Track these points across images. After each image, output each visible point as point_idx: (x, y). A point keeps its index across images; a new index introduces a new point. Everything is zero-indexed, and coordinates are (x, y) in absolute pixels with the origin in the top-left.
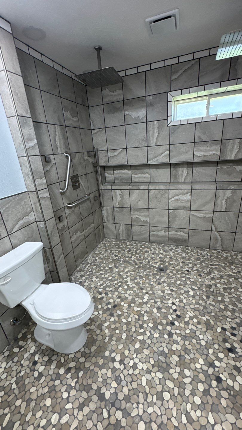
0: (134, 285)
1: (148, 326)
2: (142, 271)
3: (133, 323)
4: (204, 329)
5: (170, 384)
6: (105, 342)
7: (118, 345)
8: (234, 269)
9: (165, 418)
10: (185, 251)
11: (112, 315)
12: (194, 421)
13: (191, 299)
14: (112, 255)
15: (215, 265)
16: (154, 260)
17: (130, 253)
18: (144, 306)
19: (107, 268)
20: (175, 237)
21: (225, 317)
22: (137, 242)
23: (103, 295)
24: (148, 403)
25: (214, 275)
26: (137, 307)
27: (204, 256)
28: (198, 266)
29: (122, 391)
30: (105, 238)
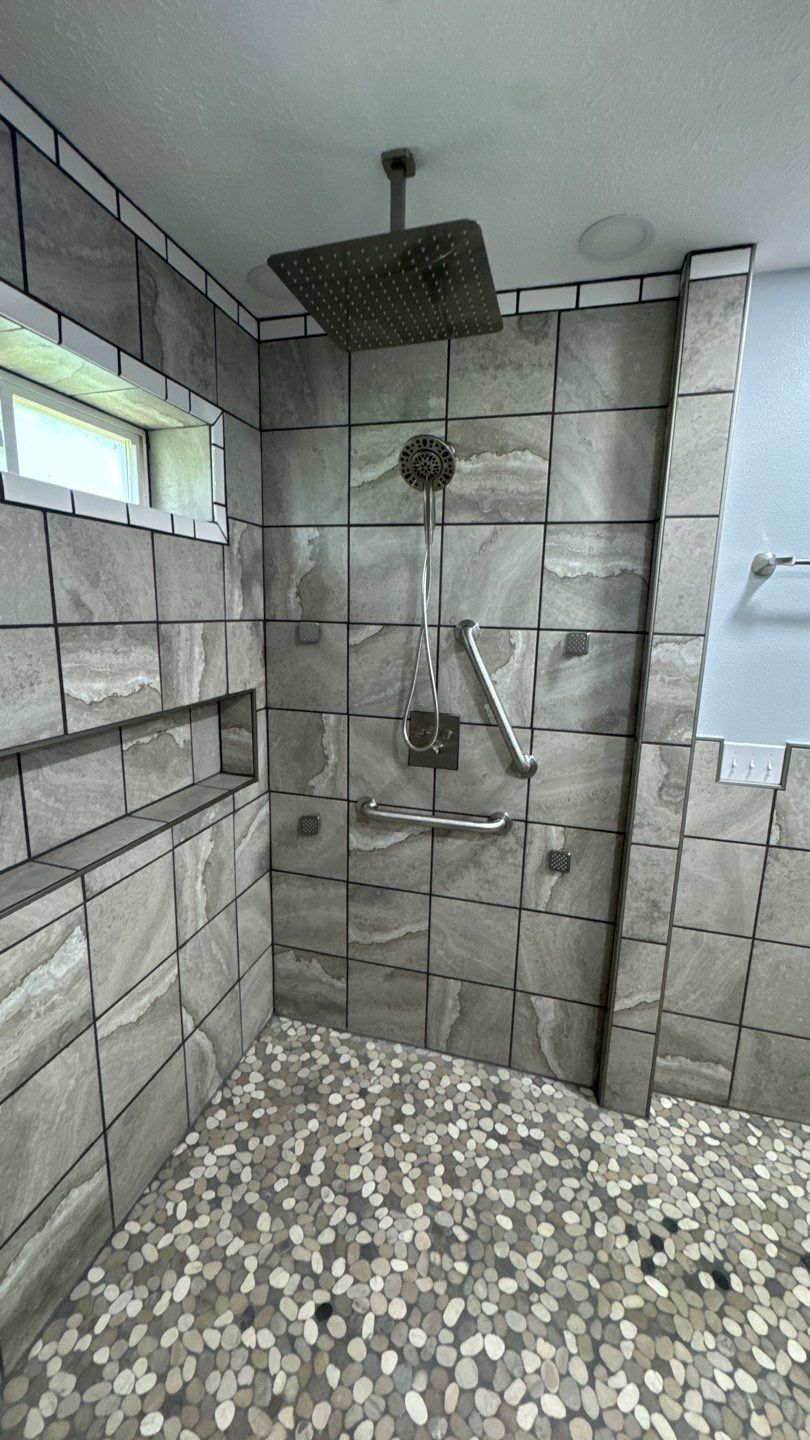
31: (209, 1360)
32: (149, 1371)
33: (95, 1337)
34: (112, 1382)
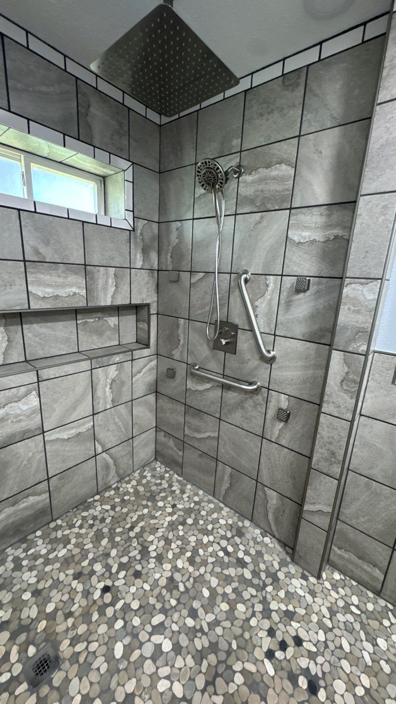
8: (165, 507)
10: (56, 541)
15: (137, 522)
25: (154, 547)
27: (103, 520)
28: (114, 552)
31: (56, 584)
32: (36, 576)
33: (27, 555)
34: (23, 573)
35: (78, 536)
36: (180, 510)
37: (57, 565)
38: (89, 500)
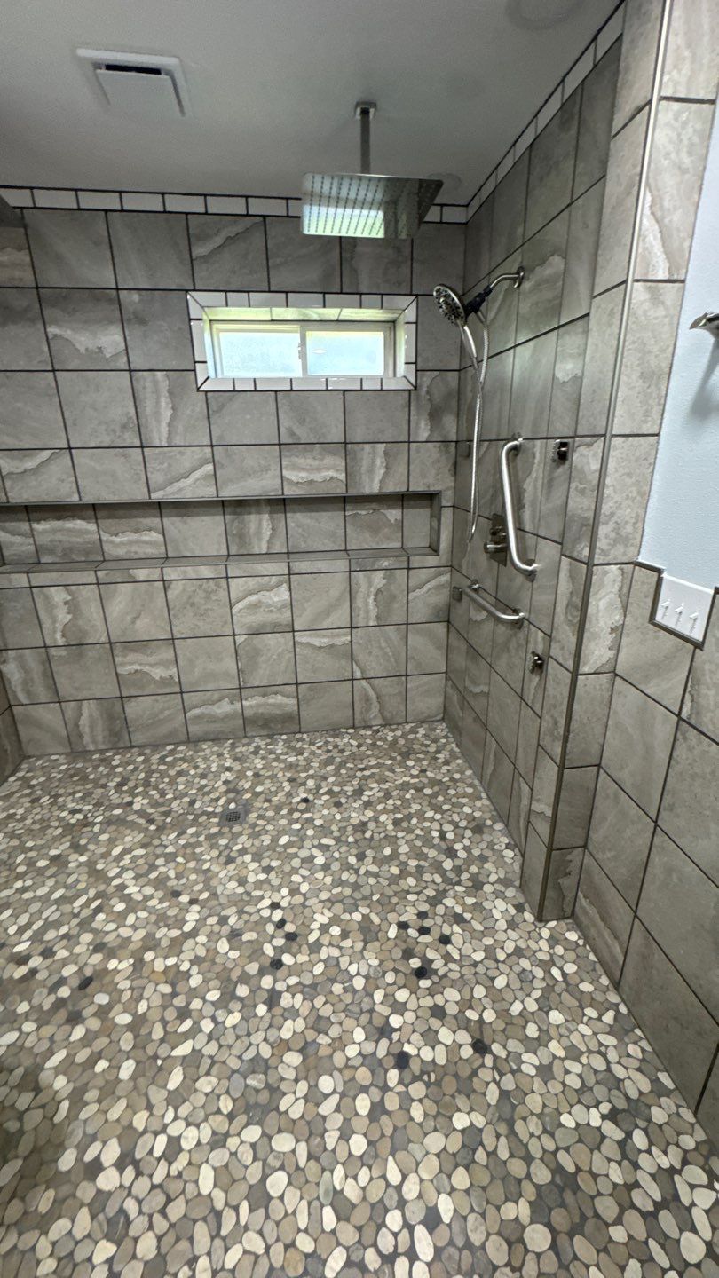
0: (148, 890)
1: (204, 1001)
2: (172, 836)
3: (154, 1015)
4: (360, 945)
5: (283, 1143)
6: (54, 1125)
7: (106, 1112)
8: (413, 767)
9: (278, 1250)
10: (294, 748)
11: (75, 1019)
12: (354, 1206)
13: (320, 875)
14: (57, 813)
15: (372, 767)
16: (209, 793)
17: (126, 792)
18: (189, 943)
19: (42, 863)
20: (262, 714)
21: (403, 894)
22: (147, 751)
23: (36, 961)
24: (224, 1239)
25: (370, 793)
26: (165, 958)
27: (342, 751)
28: (331, 779)
29: (134, 1257)
30: (26, 757)
35: (313, 753)
36: (427, 777)
37: (282, 765)
38: (342, 730)
